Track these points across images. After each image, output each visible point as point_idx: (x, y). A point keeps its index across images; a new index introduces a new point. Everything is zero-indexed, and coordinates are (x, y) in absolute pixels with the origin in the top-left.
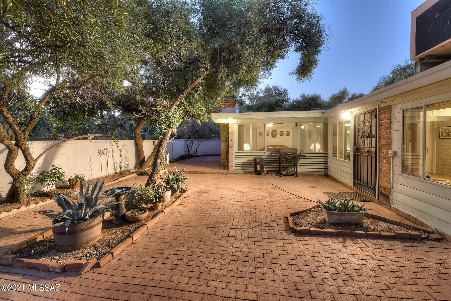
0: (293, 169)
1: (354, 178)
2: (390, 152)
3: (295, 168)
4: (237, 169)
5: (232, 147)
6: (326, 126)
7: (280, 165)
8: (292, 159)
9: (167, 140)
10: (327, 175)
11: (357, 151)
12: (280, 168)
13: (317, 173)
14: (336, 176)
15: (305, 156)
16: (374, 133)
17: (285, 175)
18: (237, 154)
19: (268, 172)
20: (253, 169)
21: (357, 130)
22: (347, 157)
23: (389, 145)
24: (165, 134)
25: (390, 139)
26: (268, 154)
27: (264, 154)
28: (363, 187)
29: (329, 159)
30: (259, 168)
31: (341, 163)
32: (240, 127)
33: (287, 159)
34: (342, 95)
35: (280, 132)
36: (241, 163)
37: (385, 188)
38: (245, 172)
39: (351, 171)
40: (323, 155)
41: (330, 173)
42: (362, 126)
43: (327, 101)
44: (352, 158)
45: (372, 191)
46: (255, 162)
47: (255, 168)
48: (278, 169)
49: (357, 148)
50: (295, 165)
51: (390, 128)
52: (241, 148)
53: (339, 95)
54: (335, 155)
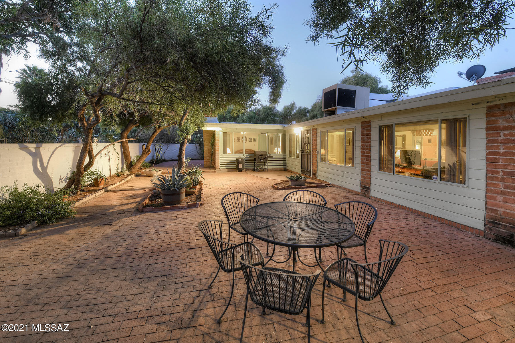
0: (264, 167)
1: (301, 168)
2: (316, 151)
3: (265, 166)
4: (223, 168)
5: (218, 151)
6: (284, 136)
7: (255, 164)
8: (263, 159)
9: (186, 145)
10: (285, 170)
11: (302, 152)
12: (255, 166)
13: (279, 169)
14: (291, 169)
15: (272, 157)
16: (310, 142)
17: (259, 171)
18: (222, 156)
19: (247, 170)
20: (236, 168)
21: (302, 139)
22: (298, 156)
23: (316, 148)
24: (184, 139)
25: (316, 145)
26: (246, 156)
27: (243, 156)
28: (306, 172)
29: (287, 158)
30: (240, 166)
31: (294, 160)
32: (225, 134)
33: (261, 159)
34: (291, 107)
35: (249, 138)
36: (226, 164)
37: (315, 170)
38: (229, 171)
39: (300, 164)
40: (283, 156)
41: (288, 168)
42: (305, 138)
43: (281, 111)
44: (300, 157)
45: (309, 173)
46: (238, 162)
47: (238, 166)
48: (254, 167)
49: (302, 150)
50: (265, 163)
51: (316, 140)
52: (225, 151)
53: (290, 107)
54: (290, 155)
